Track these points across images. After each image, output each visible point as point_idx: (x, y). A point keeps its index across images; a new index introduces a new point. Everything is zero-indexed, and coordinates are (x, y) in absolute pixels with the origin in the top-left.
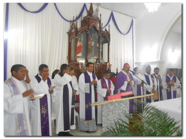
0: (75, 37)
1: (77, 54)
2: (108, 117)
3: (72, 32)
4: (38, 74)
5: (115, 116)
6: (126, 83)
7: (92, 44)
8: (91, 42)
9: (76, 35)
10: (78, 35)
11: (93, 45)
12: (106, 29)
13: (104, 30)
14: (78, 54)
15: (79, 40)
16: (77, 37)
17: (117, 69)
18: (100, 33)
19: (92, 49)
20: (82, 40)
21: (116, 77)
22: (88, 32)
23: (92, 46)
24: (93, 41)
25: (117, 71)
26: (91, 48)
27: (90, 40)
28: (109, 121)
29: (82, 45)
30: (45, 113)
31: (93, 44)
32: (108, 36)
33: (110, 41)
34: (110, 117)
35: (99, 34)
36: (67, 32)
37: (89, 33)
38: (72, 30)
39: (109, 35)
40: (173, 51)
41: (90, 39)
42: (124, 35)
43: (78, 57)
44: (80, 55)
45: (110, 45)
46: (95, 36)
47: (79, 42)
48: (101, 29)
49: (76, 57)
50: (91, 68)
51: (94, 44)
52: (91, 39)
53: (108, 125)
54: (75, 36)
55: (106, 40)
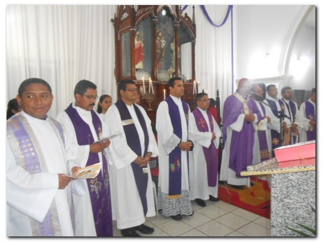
0: (130, 28)
1: (135, 65)
2: (287, 200)
3: (122, 19)
4: (71, 105)
5: (306, 198)
6: (241, 118)
7: (161, 44)
8: (159, 41)
9: (133, 25)
10: (136, 24)
11: (164, 47)
12: (186, 14)
13: (183, 15)
14: (137, 64)
15: (136, 36)
16: (135, 29)
17: (218, 92)
18: (178, 20)
19: (161, 55)
20: (142, 36)
21: (216, 106)
22: (154, 18)
23: (162, 47)
24: (163, 38)
25: (218, 95)
26: (160, 51)
27: (158, 36)
28: (288, 211)
29: (142, 45)
30: (99, 189)
31: (163, 45)
32: (191, 29)
33: (195, 37)
34: (291, 201)
35: (176, 23)
36: (112, 20)
37: (157, 20)
38: (123, 13)
39: (194, 25)
40: (298, 58)
41: (158, 33)
42: (217, 28)
43: (137, 70)
44: (139, 65)
45: (196, 46)
46: (165, 29)
47: (138, 40)
48: (180, 12)
49: (133, 70)
50: (179, 89)
51: (166, 44)
52: (160, 34)
53: (287, 221)
54: (130, 26)
55: (189, 36)
